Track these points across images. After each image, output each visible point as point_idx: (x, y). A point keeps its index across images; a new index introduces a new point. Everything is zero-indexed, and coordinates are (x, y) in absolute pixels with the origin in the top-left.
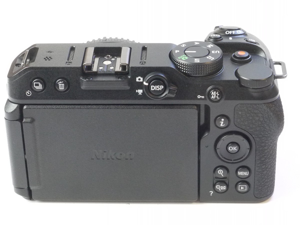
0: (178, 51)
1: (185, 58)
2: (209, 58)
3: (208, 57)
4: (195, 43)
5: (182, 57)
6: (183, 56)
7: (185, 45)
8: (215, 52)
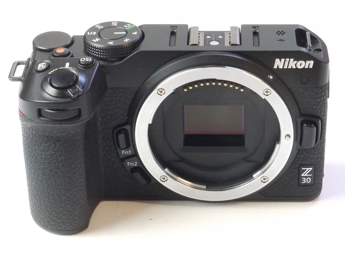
0: (133, 33)
1: (127, 26)
2: (100, 27)
3: (102, 27)
4: (113, 43)
5: (130, 27)
6: (129, 29)
7: (124, 40)
8: (93, 33)
